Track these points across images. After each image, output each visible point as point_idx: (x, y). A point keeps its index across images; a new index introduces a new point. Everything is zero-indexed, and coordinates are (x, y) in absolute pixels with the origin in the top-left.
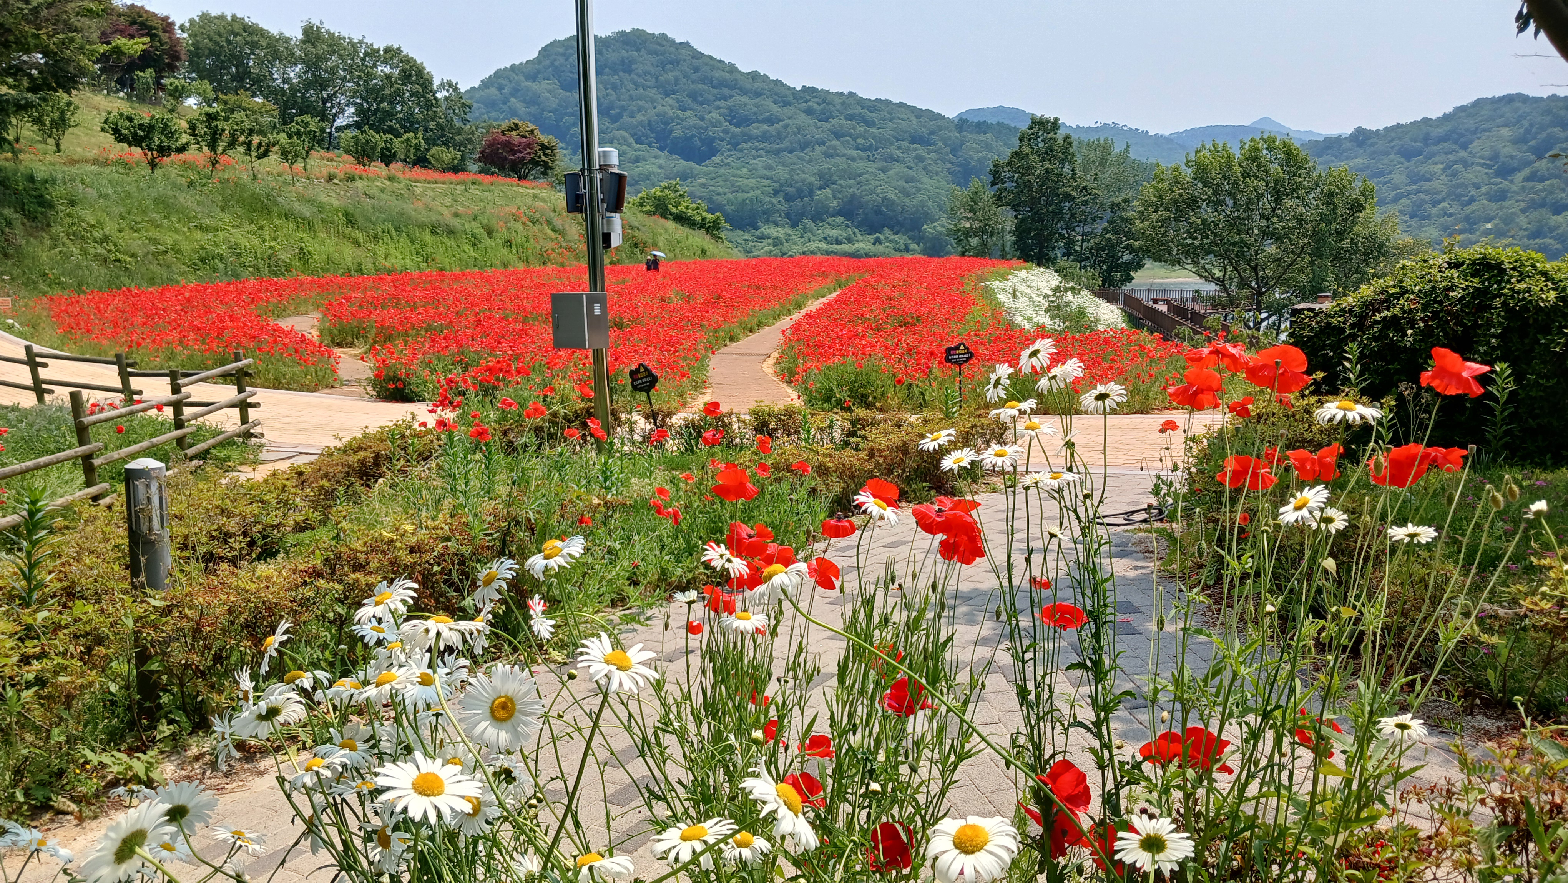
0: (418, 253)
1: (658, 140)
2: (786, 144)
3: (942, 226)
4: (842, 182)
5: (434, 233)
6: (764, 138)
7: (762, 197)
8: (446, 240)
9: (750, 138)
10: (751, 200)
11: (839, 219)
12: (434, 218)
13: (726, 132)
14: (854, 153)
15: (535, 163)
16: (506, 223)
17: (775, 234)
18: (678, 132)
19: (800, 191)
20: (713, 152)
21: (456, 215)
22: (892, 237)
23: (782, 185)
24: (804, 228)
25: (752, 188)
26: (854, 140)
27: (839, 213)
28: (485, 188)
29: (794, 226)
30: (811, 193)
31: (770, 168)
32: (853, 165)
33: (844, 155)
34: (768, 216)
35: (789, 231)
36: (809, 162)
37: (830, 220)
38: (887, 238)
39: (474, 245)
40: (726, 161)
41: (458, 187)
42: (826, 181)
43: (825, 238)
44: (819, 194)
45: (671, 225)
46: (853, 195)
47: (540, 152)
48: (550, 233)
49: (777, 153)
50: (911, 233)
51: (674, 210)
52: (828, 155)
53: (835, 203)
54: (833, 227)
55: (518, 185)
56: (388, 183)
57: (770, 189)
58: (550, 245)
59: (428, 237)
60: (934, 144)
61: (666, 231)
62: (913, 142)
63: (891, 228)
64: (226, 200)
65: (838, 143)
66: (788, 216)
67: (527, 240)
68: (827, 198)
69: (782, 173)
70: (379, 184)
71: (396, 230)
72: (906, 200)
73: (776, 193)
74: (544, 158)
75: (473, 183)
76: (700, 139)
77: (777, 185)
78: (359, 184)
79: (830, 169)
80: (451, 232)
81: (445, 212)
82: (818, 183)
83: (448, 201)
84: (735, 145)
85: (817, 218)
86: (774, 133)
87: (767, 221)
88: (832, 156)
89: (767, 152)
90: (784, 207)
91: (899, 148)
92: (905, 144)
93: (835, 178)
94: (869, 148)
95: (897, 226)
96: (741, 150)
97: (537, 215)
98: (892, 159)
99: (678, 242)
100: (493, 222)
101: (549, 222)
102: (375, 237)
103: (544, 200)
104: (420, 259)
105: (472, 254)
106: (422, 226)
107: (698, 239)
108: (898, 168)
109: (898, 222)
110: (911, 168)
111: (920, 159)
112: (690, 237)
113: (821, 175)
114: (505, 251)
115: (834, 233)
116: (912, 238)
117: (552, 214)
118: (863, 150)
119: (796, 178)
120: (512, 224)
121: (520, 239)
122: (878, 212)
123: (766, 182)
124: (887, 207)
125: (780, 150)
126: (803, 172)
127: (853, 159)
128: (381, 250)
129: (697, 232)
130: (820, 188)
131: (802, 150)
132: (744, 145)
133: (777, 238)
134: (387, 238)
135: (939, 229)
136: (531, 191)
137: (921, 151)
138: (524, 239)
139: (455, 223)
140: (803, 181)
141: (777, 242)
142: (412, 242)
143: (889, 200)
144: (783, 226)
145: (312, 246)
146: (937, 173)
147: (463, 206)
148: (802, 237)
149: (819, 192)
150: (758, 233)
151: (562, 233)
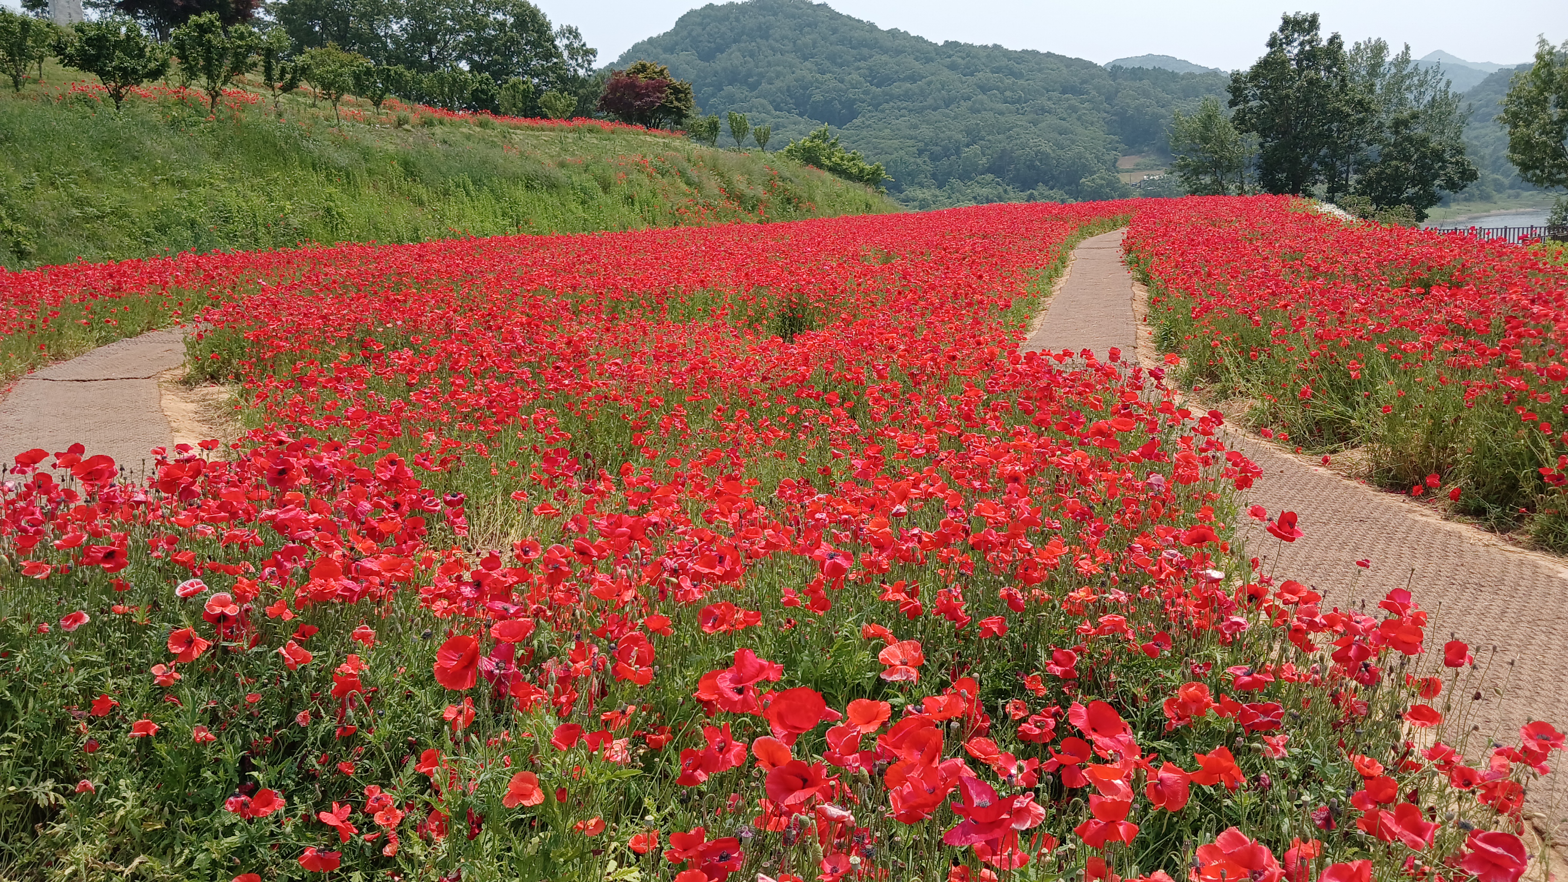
0: (504, 214)
1: (798, 106)
2: (930, 101)
3: (1102, 178)
4: (990, 137)
5: (529, 187)
6: (907, 96)
7: (906, 158)
8: (546, 196)
9: (892, 97)
10: (895, 162)
11: (989, 177)
12: (530, 167)
13: (866, 93)
14: (1003, 107)
15: (666, 110)
16: (627, 174)
17: (921, 196)
18: (818, 97)
19: (946, 149)
20: (854, 115)
21: (562, 165)
22: (1046, 193)
23: (926, 144)
24: (952, 189)
25: (895, 149)
26: (1002, 93)
27: (989, 170)
28: (604, 136)
29: (940, 187)
30: (958, 151)
31: (915, 127)
32: (1002, 119)
33: (991, 110)
34: (912, 177)
35: (937, 192)
36: (955, 118)
37: (979, 178)
38: (1041, 194)
39: (583, 203)
40: (867, 123)
41: (570, 135)
42: (973, 136)
43: (975, 198)
44: (967, 152)
45: (827, 176)
46: (1004, 151)
47: (672, 97)
48: (684, 187)
49: (920, 111)
50: (1067, 188)
51: (827, 162)
52: (974, 111)
53: (984, 160)
54: (982, 186)
55: (646, 134)
56: (478, 129)
57: (915, 149)
58: (684, 201)
59: (520, 193)
60: (1087, 93)
61: (823, 182)
62: (1064, 92)
63: (1046, 183)
64: (223, 144)
65: (985, 97)
66: (934, 176)
67: (654, 195)
68: (976, 155)
69: (926, 131)
70: (464, 130)
71: (474, 183)
72: (1060, 152)
73: (921, 152)
74: (676, 103)
75: (590, 131)
76: (840, 102)
77: (921, 144)
78: (438, 130)
79: (977, 124)
80: (552, 186)
81: (547, 161)
82: (966, 140)
83: (555, 150)
84: (876, 107)
85: (965, 176)
86: (917, 91)
87: (912, 183)
88: (979, 111)
89: (910, 111)
90: (929, 168)
91: (1049, 99)
92: (1056, 94)
93: (983, 133)
94: (1018, 101)
95: (1052, 181)
96: (883, 111)
97: (667, 165)
98: (1043, 110)
99: (838, 196)
100: (611, 173)
101: (682, 173)
102: (446, 193)
103: (676, 149)
104: (507, 222)
105: (580, 212)
106: (514, 179)
107: (860, 192)
108: (1050, 120)
109: (1053, 177)
110: (1064, 119)
111: (1073, 109)
112: (851, 190)
113: (968, 132)
114: (625, 210)
115: (985, 191)
116: (1070, 193)
117: (685, 164)
118: (1013, 103)
119: (942, 135)
120: (634, 176)
121: (645, 194)
122: (1031, 167)
123: (911, 142)
124: (1041, 161)
125: (923, 109)
126: (950, 129)
127: (1001, 113)
128: (453, 210)
129: (857, 185)
130: (968, 146)
131: (947, 107)
132: (885, 105)
133: (924, 200)
134: (461, 192)
135: (1099, 181)
136: (661, 140)
137: (1074, 101)
138: (649, 195)
139: (561, 175)
140: (950, 138)
141: (923, 204)
142: (498, 199)
143: (1043, 153)
144: (929, 187)
145: (344, 206)
146: (1092, 124)
147: (573, 154)
148: (949, 198)
149: (967, 150)
150: (902, 196)
151: (699, 187)
